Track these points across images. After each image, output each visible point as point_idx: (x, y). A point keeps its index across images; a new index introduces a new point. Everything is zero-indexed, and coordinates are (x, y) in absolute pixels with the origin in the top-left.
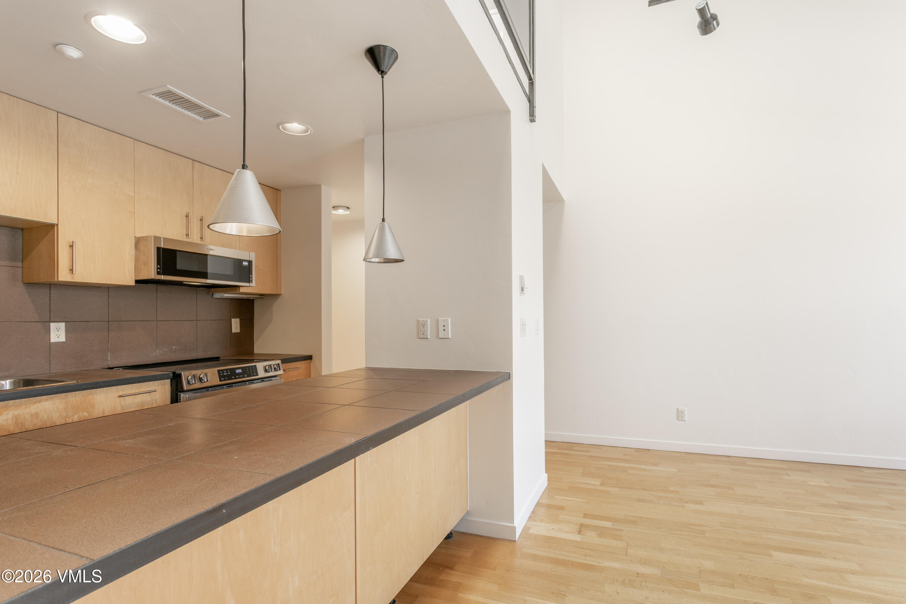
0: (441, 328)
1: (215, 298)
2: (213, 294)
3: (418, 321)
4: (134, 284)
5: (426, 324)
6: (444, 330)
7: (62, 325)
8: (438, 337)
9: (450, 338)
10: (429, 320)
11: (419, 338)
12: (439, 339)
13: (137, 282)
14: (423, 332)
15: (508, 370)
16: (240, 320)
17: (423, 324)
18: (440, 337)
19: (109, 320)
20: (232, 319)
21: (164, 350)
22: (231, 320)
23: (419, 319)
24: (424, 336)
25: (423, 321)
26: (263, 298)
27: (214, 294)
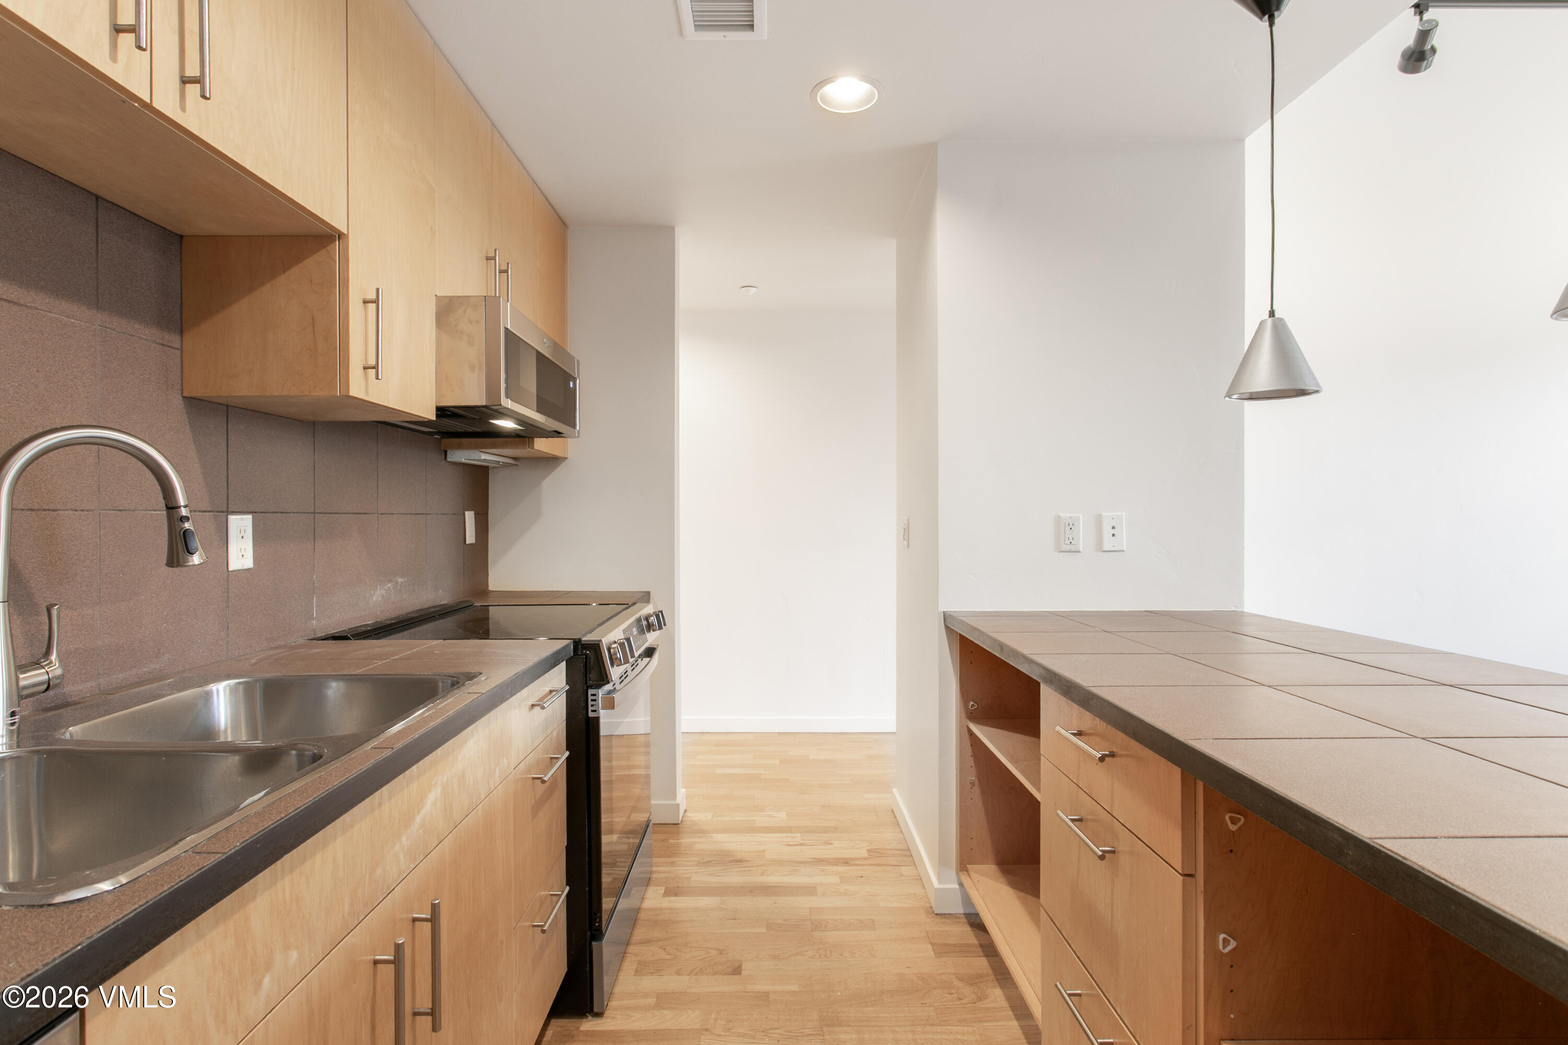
0: (1107, 532)
1: (449, 462)
2: (446, 452)
3: (1058, 519)
4: (433, 417)
5: (1075, 524)
6: (1113, 535)
7: (248, 519)
8: (1100, 548)
9: (1125, 549)
10: (1081, 515)
11: (1060, 552)
12: (1102, 553)
13: (442, 411)
14: (1071, 539)
15: (1236, 607)
16: (475, 514)
17: (1071, 525)
18: (1106, 549)
19: (314, 511)
20: (466, 513)
21: (387, 587)
22: (464, 514)
23: (1061, 515)
24: (1073, 548)
25: (1071, 517)
26: (518, 465)
27: (448, 452)
